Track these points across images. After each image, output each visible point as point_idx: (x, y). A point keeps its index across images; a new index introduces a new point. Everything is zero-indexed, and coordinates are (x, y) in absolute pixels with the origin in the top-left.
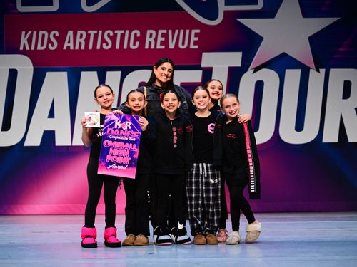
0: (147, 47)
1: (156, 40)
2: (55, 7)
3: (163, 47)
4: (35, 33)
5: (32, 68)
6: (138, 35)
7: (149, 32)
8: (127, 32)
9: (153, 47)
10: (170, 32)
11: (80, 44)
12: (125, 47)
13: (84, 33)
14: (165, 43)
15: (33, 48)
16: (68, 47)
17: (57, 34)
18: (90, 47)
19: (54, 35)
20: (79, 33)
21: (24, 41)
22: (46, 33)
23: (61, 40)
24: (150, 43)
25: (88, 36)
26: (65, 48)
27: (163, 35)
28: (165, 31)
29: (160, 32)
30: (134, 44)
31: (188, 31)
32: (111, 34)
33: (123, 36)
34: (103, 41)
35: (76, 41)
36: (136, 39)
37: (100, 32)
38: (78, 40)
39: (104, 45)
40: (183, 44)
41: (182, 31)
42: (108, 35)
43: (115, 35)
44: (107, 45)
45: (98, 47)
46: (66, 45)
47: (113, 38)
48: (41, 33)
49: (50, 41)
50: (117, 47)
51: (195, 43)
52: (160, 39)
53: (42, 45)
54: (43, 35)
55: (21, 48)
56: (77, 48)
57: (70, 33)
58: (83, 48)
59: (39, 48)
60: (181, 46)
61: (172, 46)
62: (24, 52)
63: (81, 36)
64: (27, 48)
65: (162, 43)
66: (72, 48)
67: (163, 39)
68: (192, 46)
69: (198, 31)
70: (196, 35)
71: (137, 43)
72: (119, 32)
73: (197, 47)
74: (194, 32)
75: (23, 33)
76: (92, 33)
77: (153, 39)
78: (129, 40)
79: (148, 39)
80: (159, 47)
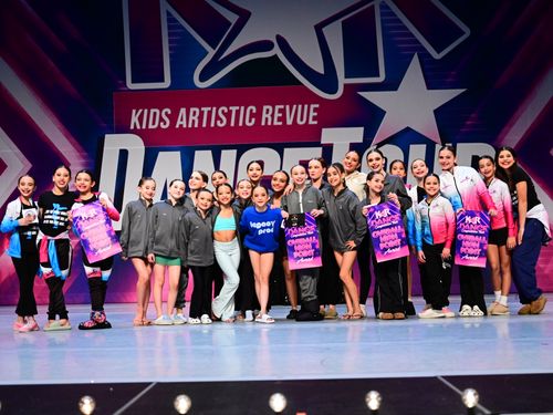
0: (263, 124)
1: (273, 116)
2: (167, 83)
3: (280, 123)
4: (146, 111)
5: (143, 147)
6: (254, 111)
7: (265, 108)
8: (243, 108)
9: (269, 123)
10: (288, 107)
11: (193, 121)
12: (241, 124)
13: (197, 110)
14: (283, 119)
15: (144, 127)
16: (181, 126)
17: (169, 112)
18: (204, 125)
19: (166, 113)
20: (192, 110)
21: (134, 119)
22: (158, 111)
23: (173, 118)
24: (267, 119)
25: (202, 113)
26: (177, 126)
27: (280, 111)
28: (282, 107)
29: (277, 107)
30: (250, 121)
31: (306, 106)
32: (226, 111)
33: (238, 112)
34: (218, 118)
35: (188, 118)
36: (252, 115)
37: (214, 109)
38: (191, 118)
39: (219, 122)
40: (302, 120)
41: (300, 106)
42: (223, 111)
43: (230, 112)
44: (222, 122)
45: (212, 125)
46: (179, 122)
47: (228, 115)
48: (152, 111)
49: (161, 119)
50: (232, 124)
51: (314, 119)
52: (277, 115)
53: (154, 124)
54: (155, 114)
55: (132, 127)
56: (190, 126)
57: (183, 111)
58: (196, 126)
59: (151, 126)
60: (299, 122)
61: (289, 122)
62: (135, 132)
63: (195, 113)
64: (138, 127)
65: (279, 120)
66: (185, 126)
67: (280, 115)
68: (311, 122)
69: (317, 106)
70: (315, 110)
71: (253, 120)
72: (234, 109)
73: (316, 123)
74: (313, 106)
75: (134, 111)
76: (206, 110)
77: (270, 115)
78: (244, 116)
79: (264, 116)
80: (276, 123)
